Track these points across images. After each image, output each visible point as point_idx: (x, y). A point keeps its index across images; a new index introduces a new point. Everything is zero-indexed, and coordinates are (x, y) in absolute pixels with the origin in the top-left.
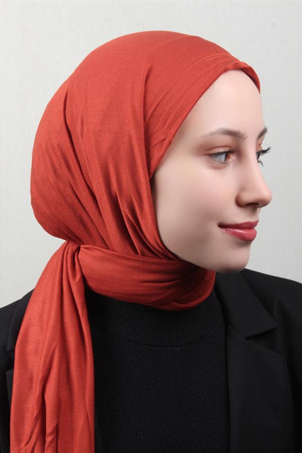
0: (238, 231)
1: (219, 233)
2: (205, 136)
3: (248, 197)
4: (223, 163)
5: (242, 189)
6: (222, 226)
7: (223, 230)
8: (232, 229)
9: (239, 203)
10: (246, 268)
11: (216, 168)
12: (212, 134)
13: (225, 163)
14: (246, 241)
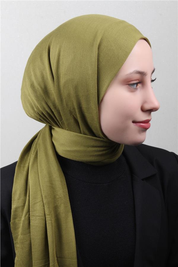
0: (141, 124)
1: (133, 126)
2: (127, 75)
3: (147, 107)
4: (135, 89)
5: (145, 102)
6: (134, 122)
7: (135, 124)
8: (139, 124)
9: (143, 110)
10: (143, 143)
11: (132, 91)
12: (131, 73)
13: (136, 89)
14: (145, 129)
